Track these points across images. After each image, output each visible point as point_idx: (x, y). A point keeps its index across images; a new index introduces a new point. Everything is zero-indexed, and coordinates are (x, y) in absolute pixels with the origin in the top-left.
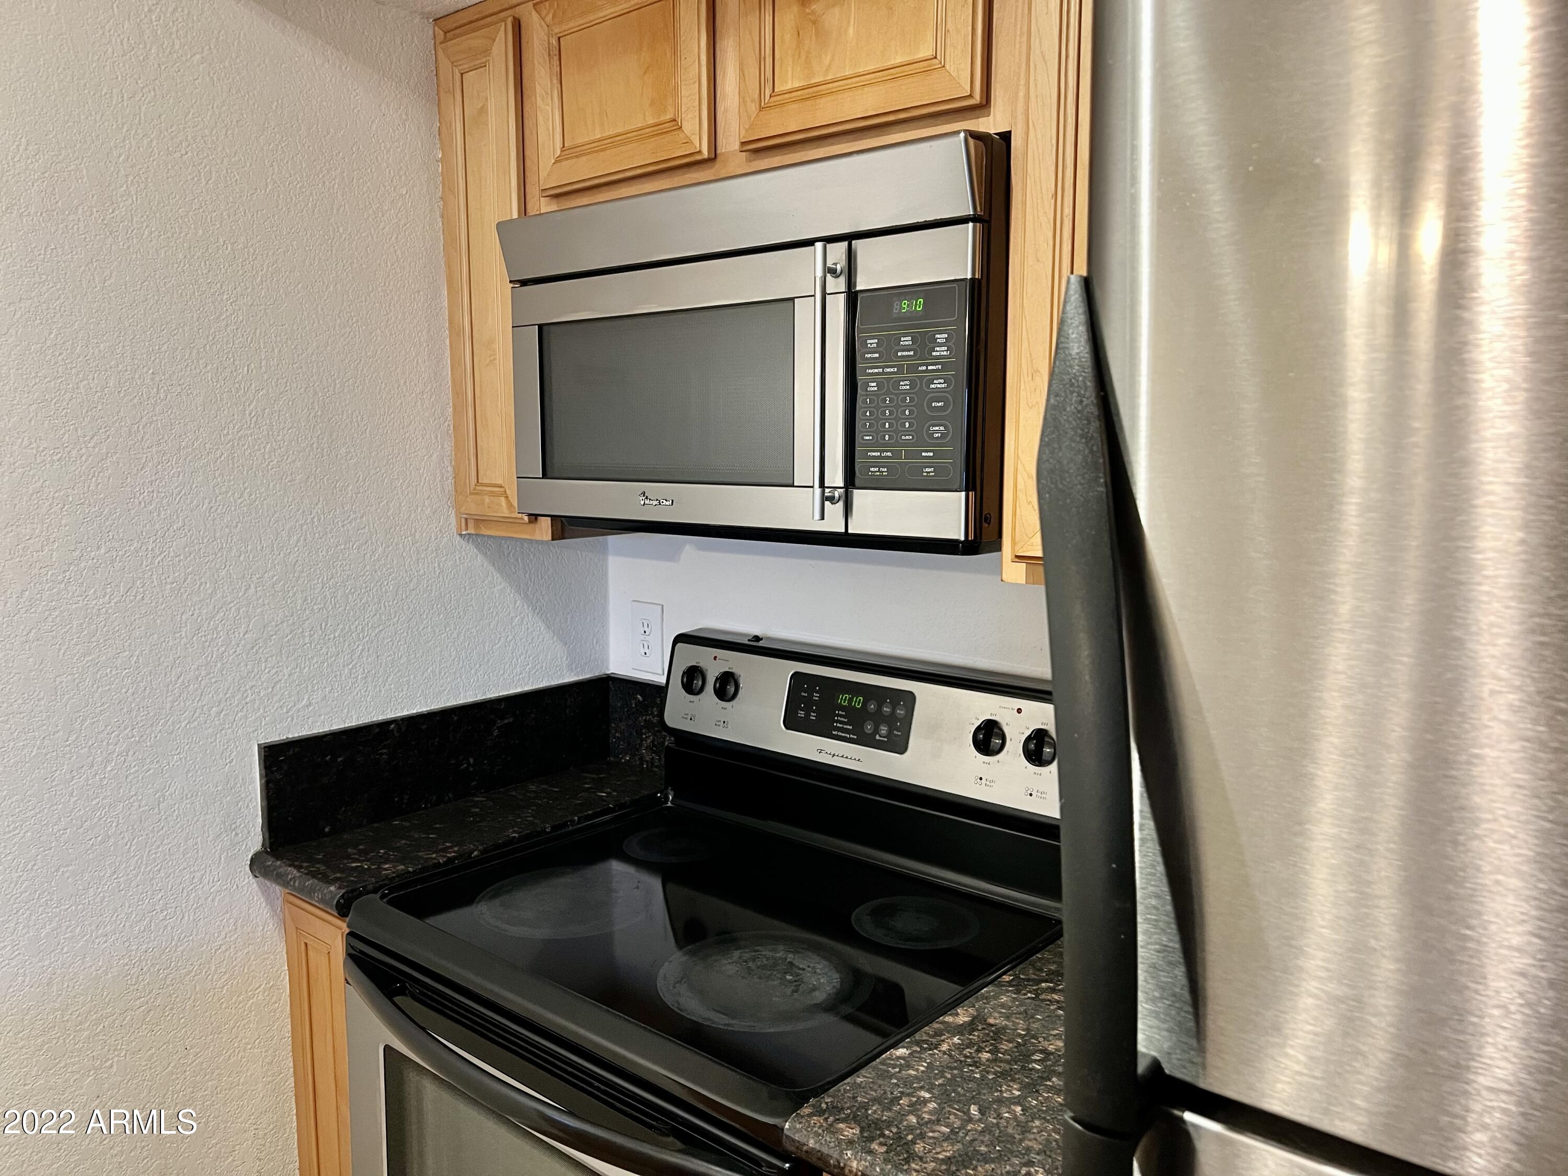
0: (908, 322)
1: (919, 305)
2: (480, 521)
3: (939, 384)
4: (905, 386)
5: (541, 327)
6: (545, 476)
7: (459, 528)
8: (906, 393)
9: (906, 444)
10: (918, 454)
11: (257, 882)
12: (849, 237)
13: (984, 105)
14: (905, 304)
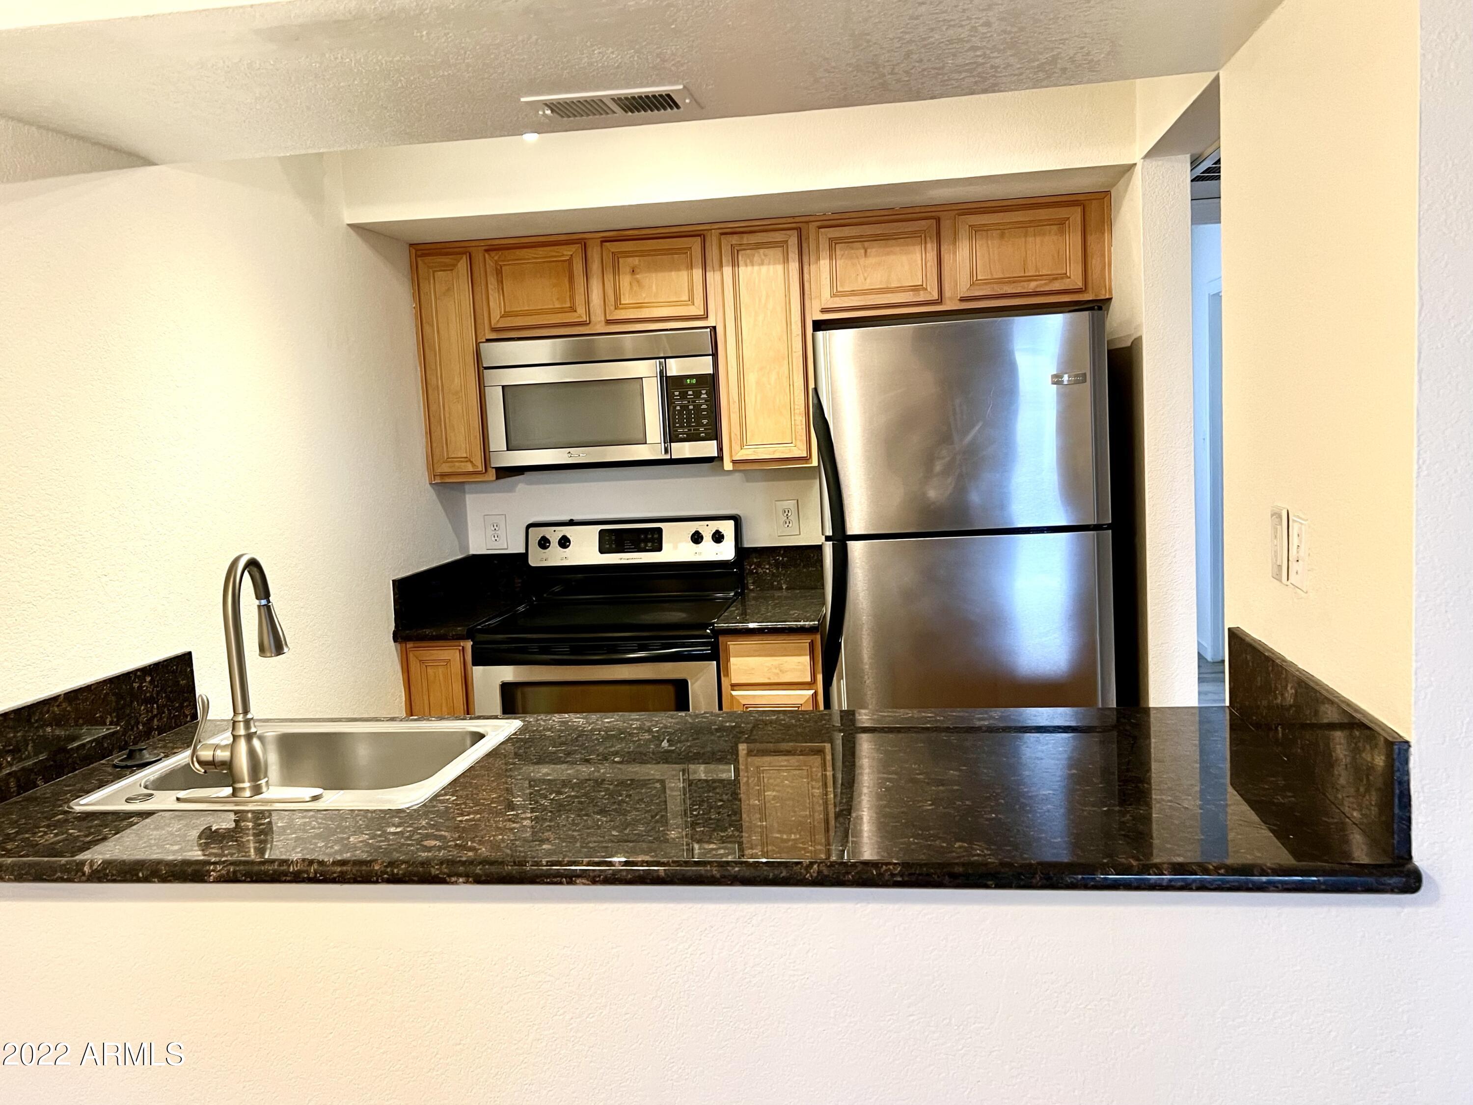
0: (691, 386)
1: (694, 381)
2: (443, 475)
3: (704, 406)
4: (691, 407)
5: (503, 387)
6: (508, 450)
7: (430, 479)
8: (692, 410)
9: (693, 426)
10: (698, 430)
11: (396, 646)
12: (665, 358)
13: (705, 317)
14: (688, 381)
